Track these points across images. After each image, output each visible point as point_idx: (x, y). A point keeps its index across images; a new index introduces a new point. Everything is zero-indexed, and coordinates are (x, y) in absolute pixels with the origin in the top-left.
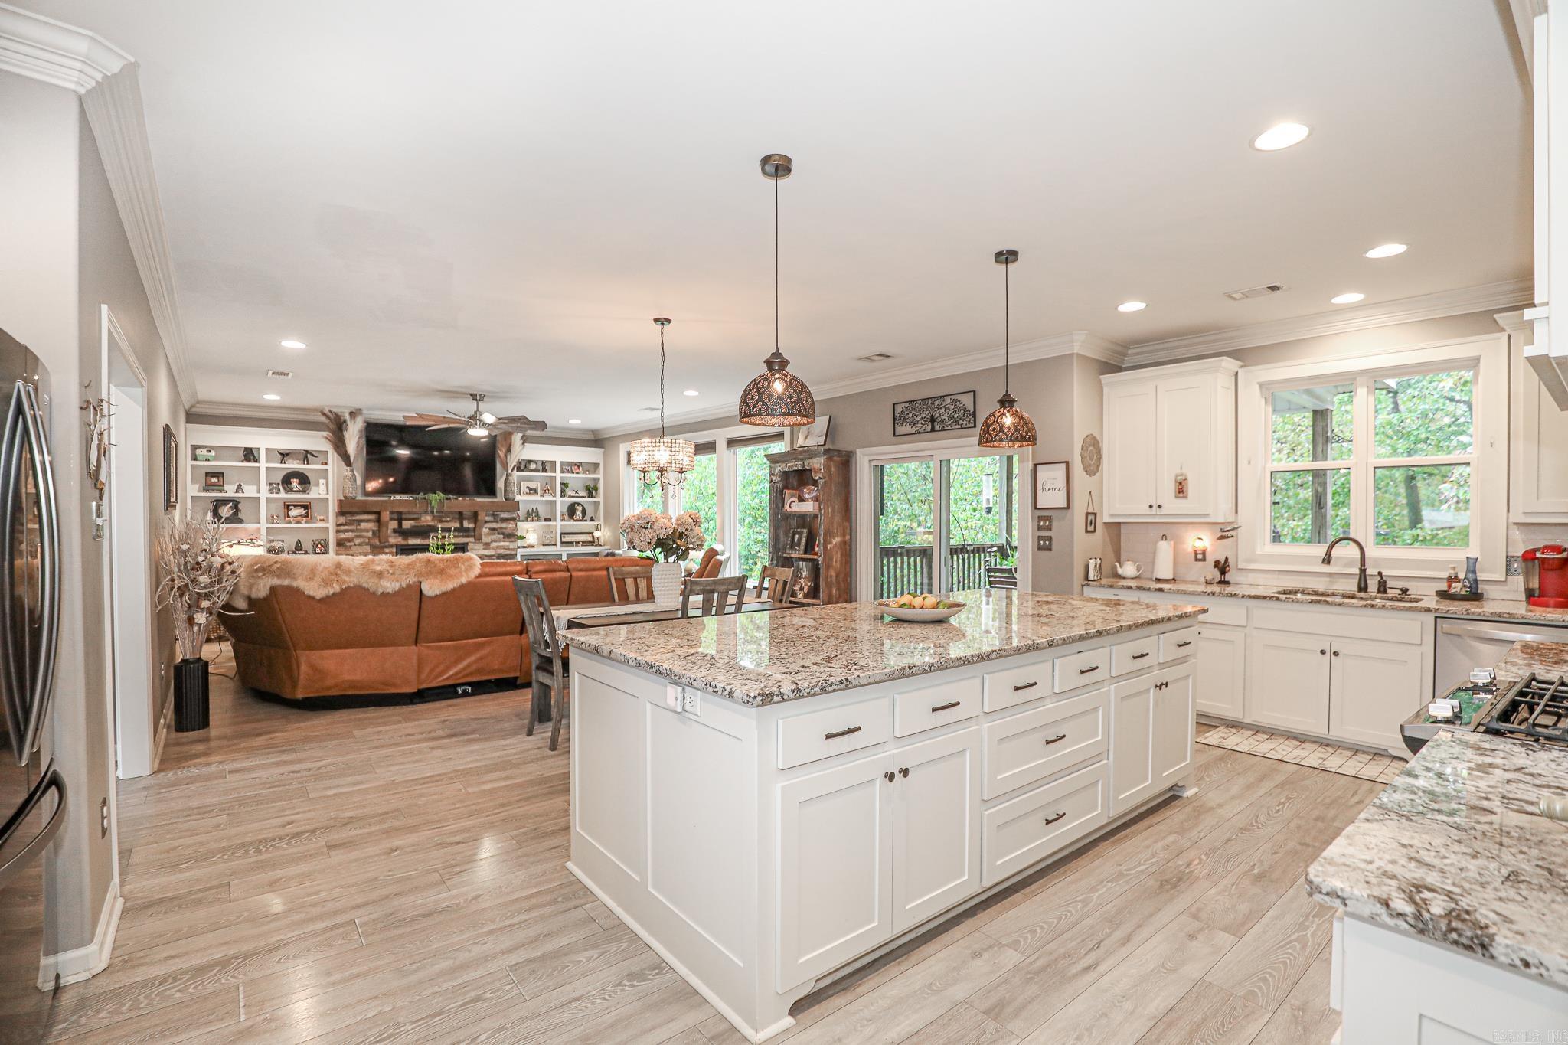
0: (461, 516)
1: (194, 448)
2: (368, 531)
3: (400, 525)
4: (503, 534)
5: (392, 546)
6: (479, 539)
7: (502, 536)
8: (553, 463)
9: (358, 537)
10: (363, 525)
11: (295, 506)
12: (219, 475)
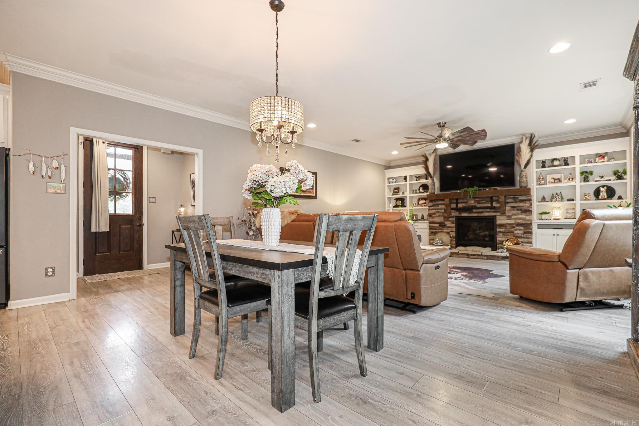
0: (492, 200)
1: (389, 179)
2: (442, 210)
3: (457, 206)
4: (521, 210)
5: (453, 217)
6: (503, 213)
7: (520, 212)
8: (574, 158)
9: (437, 212)
10: (440, 207)
11: (422, 199)
12: (398, 189)
